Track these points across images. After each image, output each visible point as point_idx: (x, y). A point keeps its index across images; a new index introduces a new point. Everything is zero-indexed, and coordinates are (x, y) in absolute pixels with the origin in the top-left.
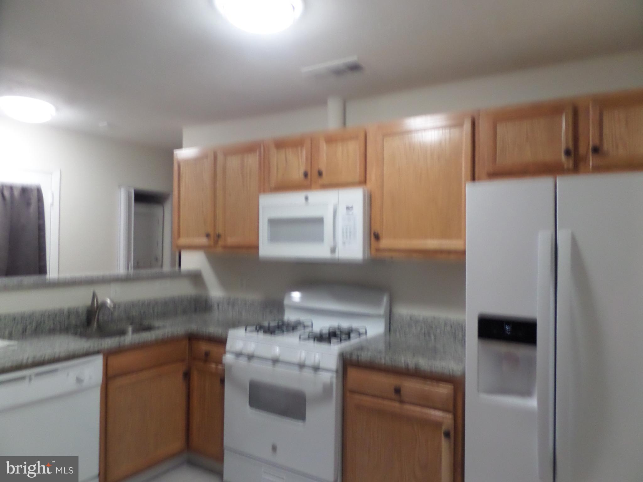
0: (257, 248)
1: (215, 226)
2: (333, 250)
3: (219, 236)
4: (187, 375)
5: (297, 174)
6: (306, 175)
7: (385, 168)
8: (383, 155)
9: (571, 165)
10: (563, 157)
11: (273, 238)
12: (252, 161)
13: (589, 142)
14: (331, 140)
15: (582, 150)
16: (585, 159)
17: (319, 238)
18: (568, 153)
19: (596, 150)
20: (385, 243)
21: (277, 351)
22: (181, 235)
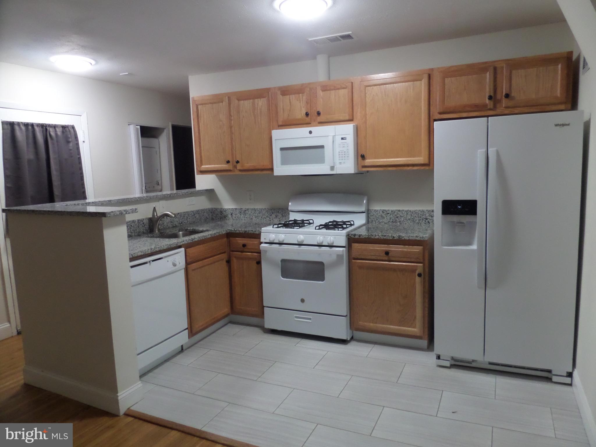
0: (272, 169)
1: (232, 155)
2: (332, 168)
3: (238, 162)
4: (228, 262)
5: (300, 113)
6: (307, 114)
7: (367, 109)
8: (366, 100)
9: (492, 107)
10: (487, 101)
11: (285, 162)
12: (261, 103)
13: (503, 92)
14: (325, 88)
15: (499, 97)
16: (500, 101)
17: (321, 160)
18: (490, 98)
19: (507, 96)
20: (368, 161)
21: (301, 238)
22: (203, 162)
